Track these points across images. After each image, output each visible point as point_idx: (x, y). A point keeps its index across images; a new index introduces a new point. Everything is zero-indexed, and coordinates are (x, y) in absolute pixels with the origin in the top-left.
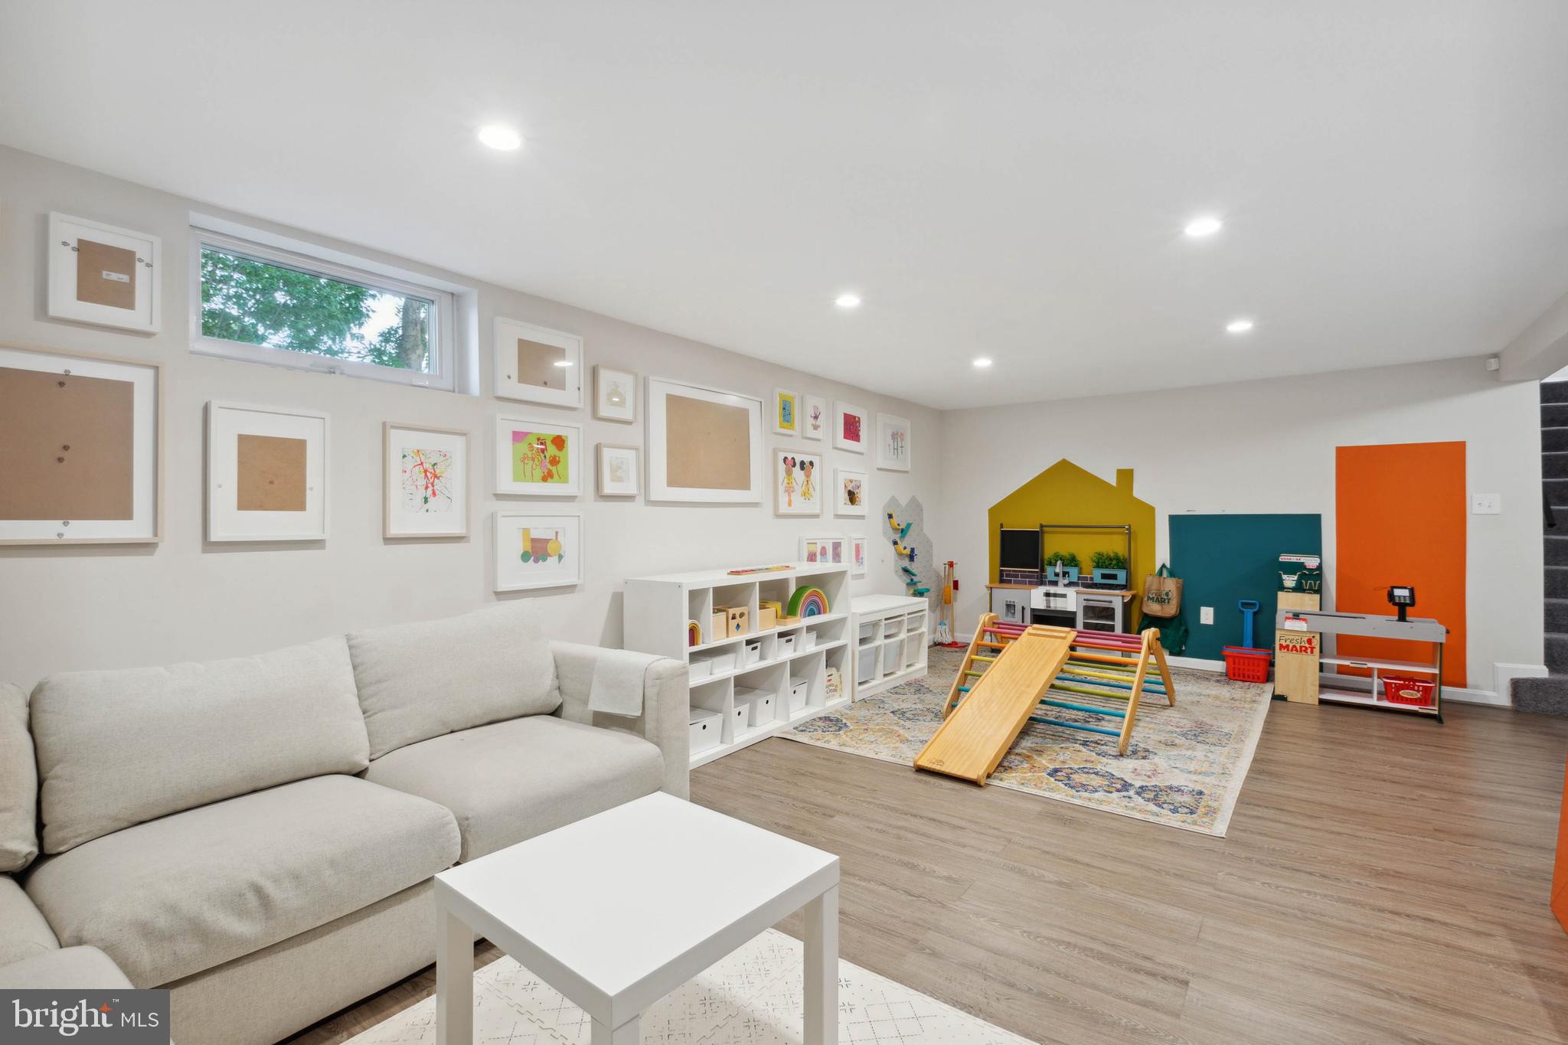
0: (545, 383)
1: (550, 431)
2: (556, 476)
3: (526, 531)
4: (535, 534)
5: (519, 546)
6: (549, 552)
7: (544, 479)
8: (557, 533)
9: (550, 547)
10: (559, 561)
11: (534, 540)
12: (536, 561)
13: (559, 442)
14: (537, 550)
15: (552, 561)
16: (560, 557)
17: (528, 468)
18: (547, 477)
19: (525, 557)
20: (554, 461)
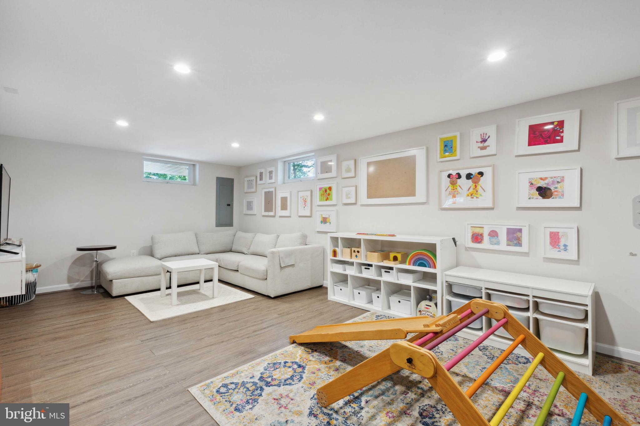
0: (327, 172)
1: (327, 186)
2: (329, 199)
3: (322, 215)
4: (324, 216)
5: (320, 219)
6: (327, 221)
7: (326, 200)
8: (329, 216)
9: (328, 220)
10: (330, 224)
11: (323, 218)
12: (324, 224)
13: (330, 188)
14: (324, 221)
15: (328, 224)
16: (330, 223)
17: (323, 197)
18: (327, 199)
19: (321, 222)
20: (329, 195)
